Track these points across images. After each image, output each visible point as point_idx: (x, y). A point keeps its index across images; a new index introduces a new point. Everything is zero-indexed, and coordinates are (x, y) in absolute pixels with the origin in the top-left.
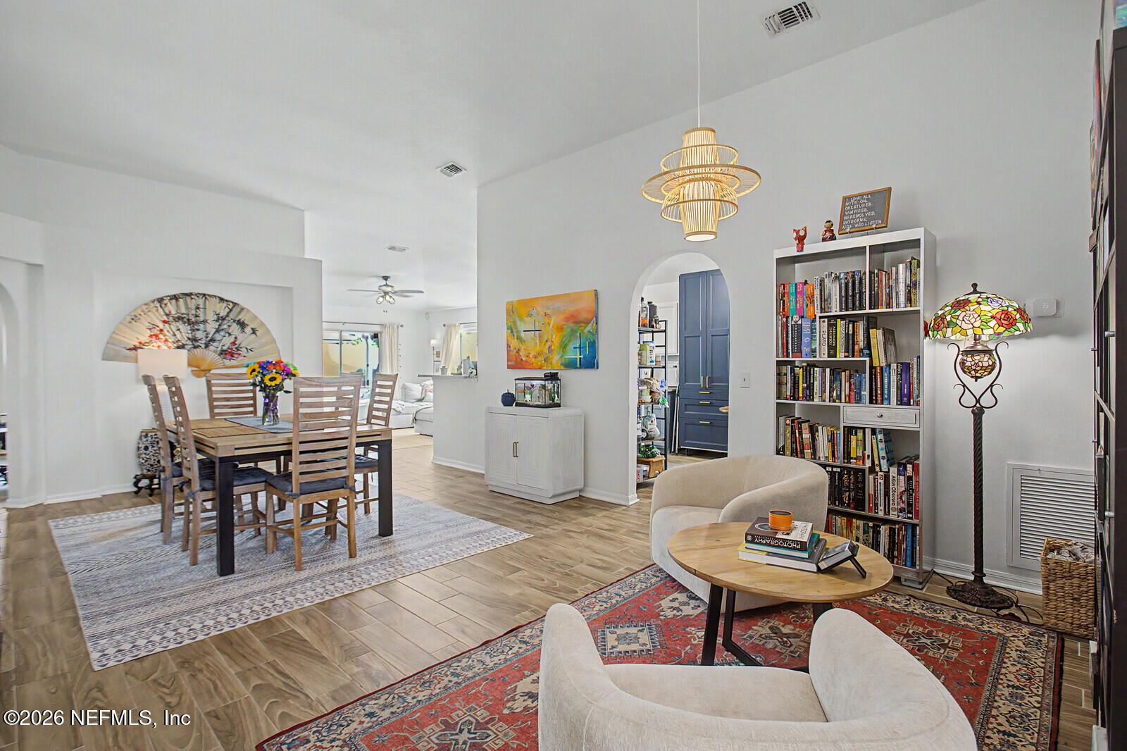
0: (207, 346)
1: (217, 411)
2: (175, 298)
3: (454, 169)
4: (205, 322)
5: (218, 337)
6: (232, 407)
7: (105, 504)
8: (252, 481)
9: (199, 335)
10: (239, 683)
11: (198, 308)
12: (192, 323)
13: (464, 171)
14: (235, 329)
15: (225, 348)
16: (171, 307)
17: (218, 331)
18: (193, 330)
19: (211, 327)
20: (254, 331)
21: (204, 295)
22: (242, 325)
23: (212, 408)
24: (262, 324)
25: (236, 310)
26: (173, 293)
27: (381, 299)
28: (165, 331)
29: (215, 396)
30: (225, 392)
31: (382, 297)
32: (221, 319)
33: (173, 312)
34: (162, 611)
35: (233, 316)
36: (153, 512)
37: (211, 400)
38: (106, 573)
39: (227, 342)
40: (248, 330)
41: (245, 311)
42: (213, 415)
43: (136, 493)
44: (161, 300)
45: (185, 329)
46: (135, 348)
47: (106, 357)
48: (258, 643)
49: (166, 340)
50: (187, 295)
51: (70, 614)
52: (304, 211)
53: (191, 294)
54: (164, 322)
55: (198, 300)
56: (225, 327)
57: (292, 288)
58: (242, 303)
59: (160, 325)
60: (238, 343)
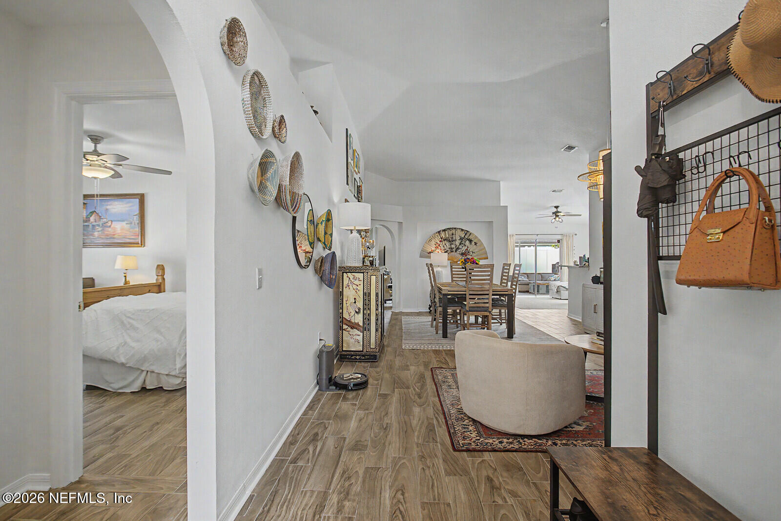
0: (456, 251)
1: (454, 279)
2: (444, 230)
3: (570, 148)
4: (455, 240)
5: (460, 247)
6: (460, 278)
7: (419, 314)
8: (456, 305)
9: (453, 246)
10: (434, 359)
11: (453, 234)
12: (451, 241)
13: (577, 148)
14: (467, 242)
15: (463, 252)
16: (443, 235)
17: (460, 244)
18: (451, 245)
19: (458, 242)
20: (476, 244)
21: (455, 228)
22: (471, 241)
23: (452, 278)
24: (479, 240)
25: (468, 234)
26: (443, 229)
27: (554, 220)
28: (441, 246)
29: (453, 273)
30: (457, 271)
31: (554, 219)
32: (461, 239)
33: (444, 237)
34: (423, 342)
35: (467, 237)
36: (430, 318)
37: (452, 274)
38: (412, 331)
39: (464, 248)
40: (473, 243)
41: (471, 235)
42: (452, 281)
43: (430, 312)
44: (439, 232)
45: (448, 244)
46: (430, 253)
47: (421, 256)
48: (444, 353)
49: (441, 249)
50: (448, 229)
51: (401, 338)
52: (500, 181)
53: (450, 228)
54: (440, 241)
55: (454, 231)
56: (463, 242)
57: (492, 222)
58: (471, 231)
59: (439, 243)
60: (468, 249)
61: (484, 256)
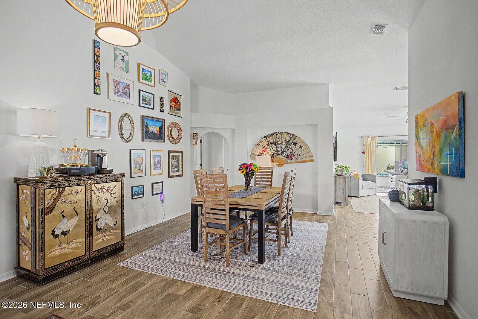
0: (281, 154)
2: (271, 135)
4: (281, 144)
5: (286, 150)
9: (279, 149)
11: (279, 138)
12: (277, 144)
14: (293, 145)
15: (288, 155)
16: (270, 139)
17: (286, 147)
18: (277, 148)
19: (283, 146)
20: (301, 147)
21: (281, 132)
22: (296, 144)
24: (305, 143)
25: (293, 138)
26: (270, 133)
28: (268, 149)
32: (287, 142)
33: (270, 141)
35: (293, 141)
39: (289, 151)
40: (298, 146)
41: (297, 138)
44: (266, 137)
45: (274, 147)
46: (258, 156)
47: (251, 159)
49: (268, 152)
50: (275, 133)
52: (329, 84)
53: (277, 133)
54: (267, 145)
55: (279, 135)
56: (289, 145)
57: (317, 124)
58: (296, 134)
59: (266, 146)
60: (294, 152)
61: (310, 158)
